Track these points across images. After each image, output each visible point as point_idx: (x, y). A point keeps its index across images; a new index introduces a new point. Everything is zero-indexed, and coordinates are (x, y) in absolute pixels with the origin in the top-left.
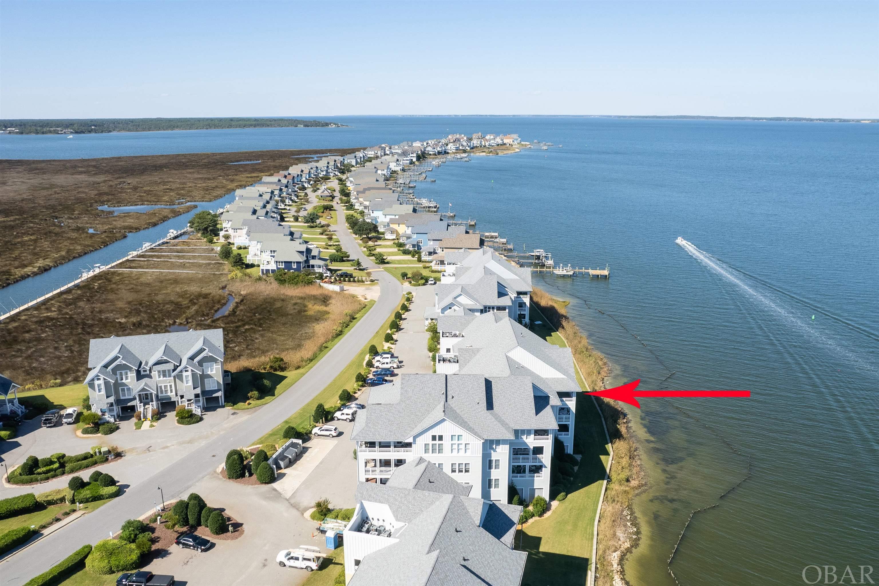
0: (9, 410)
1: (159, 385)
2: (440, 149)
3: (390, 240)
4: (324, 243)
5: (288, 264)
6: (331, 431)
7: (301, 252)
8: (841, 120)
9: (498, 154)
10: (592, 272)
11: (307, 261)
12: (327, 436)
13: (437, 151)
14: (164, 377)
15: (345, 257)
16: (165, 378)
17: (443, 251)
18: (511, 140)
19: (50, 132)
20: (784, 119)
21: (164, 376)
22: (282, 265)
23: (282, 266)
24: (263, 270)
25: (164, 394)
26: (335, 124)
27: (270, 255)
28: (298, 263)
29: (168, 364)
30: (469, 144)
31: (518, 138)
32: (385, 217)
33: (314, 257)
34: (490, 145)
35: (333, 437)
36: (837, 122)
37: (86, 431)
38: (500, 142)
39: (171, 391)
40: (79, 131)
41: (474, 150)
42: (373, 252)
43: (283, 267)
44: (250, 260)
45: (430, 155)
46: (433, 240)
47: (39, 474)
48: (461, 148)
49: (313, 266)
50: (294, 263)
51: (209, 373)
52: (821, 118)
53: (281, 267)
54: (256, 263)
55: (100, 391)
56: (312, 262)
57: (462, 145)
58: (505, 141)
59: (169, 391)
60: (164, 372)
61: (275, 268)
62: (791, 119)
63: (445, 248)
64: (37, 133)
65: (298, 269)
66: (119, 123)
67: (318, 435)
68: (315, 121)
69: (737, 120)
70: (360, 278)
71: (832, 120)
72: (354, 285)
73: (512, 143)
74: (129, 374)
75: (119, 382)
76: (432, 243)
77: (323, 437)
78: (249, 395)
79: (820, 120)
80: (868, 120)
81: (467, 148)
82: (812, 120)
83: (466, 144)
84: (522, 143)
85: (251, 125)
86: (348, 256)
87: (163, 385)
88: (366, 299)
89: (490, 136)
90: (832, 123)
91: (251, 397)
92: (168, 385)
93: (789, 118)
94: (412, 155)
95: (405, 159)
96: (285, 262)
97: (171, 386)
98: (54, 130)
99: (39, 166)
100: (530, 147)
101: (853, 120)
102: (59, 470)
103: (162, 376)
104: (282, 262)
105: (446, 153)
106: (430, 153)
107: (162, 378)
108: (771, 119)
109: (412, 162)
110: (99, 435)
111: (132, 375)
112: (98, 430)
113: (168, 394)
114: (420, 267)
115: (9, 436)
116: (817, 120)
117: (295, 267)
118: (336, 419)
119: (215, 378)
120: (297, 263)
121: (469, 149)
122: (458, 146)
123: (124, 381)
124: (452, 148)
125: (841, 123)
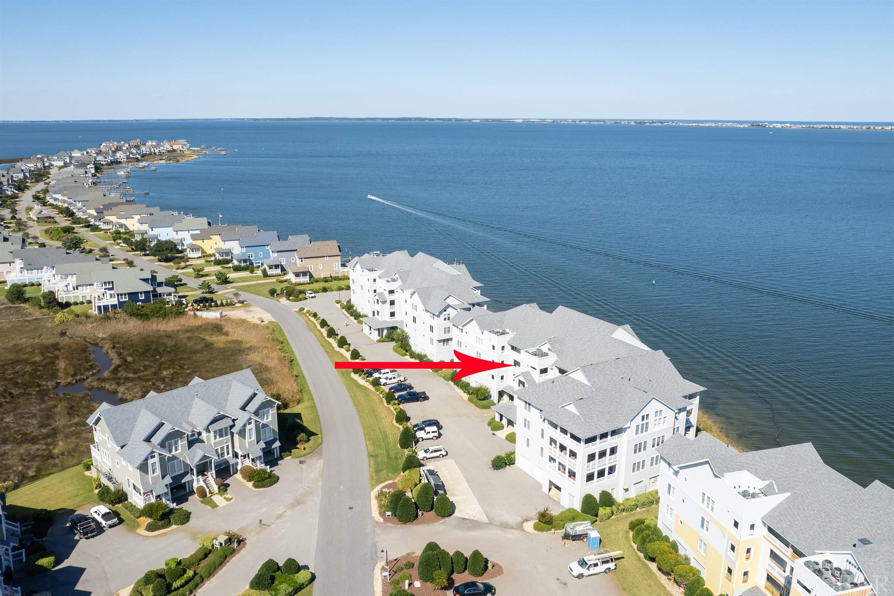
1: (215, 449)
2: (112, 158)
3: (195, 258)
5: (134, 296)
6: (441, 450)
7: (146, 280)
8: (456, 120)
9: (178, 161)
11: (154, 290)
12: (437, 457)
13: (109, 161)
14: (220, 437)
15: (177, 281)
16: (221, 439)
17: (302, 261)
18: (181, 146)
20: (410, 119)
22: (125, 298)
24: (99, 308)
25: (222, 458)
27: (104, 287)
28: (147, 293)
29: (224, 420)
30: (139, 152)
31: (186, 143)
32: (177, 234)
33: (160, 284)
34: (160, 152)
35: (443, 456)
36: (454, 121)
37: (150, 528)
38: (170, 148)
39: (228, 453)
41: (146, 158)
42: (201, 273)
44: (63, 298)
45: (103, 165)
46: (278, 252)
47: (177, 589)
48: (131, 156)
49: (161, 295)
50: (141, 293)
51: (265, 421)
52: (440, 117)
53: (124, 300)
54: (72, 301)
55: (154, 472)
56: (159, 290)
57: (132, 153)
58: (175, 147)
59: (226, 453)
60: (221, 430)
61: (117, 303)
62: (416, 119)
63: (305, 258)
65: (147, 300)
67: (427, 459)
69: (368, 121)
70: (229, 301)
71: (450, 120)
72: (227, 309)
73: (181, 149)
74: (180, 443)
76: (276, 255)
77: (433, 460)
78: (298, 438)
79: (440, 119)
80: (477, 119)
81: (137, 156)
82: (433, 120)
83: (135, 152)
84: (191, 148)
86: (181, 280)
87: (219, 448)
88: (263, 322)
89: (152, 142)
90: (450, 122)
91: (300, 441)
92: (225, 446)
93: (414, 118)
94: (90, 166)
96: (129, 294)
97: (228, 446)
100: (205, 153)
101: (466, 120)
102: (197, 577)
103: (218, 437)
104: (125, 294)
106: (102, 163)
107: (218, 439)
108: (398, 119)
109: (93, 174)
110: (174, 527)
111: (183, 444)
112: (170, 521)
113: (225, 457)
114: (274, 283)
115: (54, 562)
116: (437, 119)
117: (143, 298)
118: (421, 440)
119: (271, 427)
120: (145, 292)
121: (139, 157)
122: (128, 154)
123: (173, 453)
124: (122, 156)
125: (457, 122)
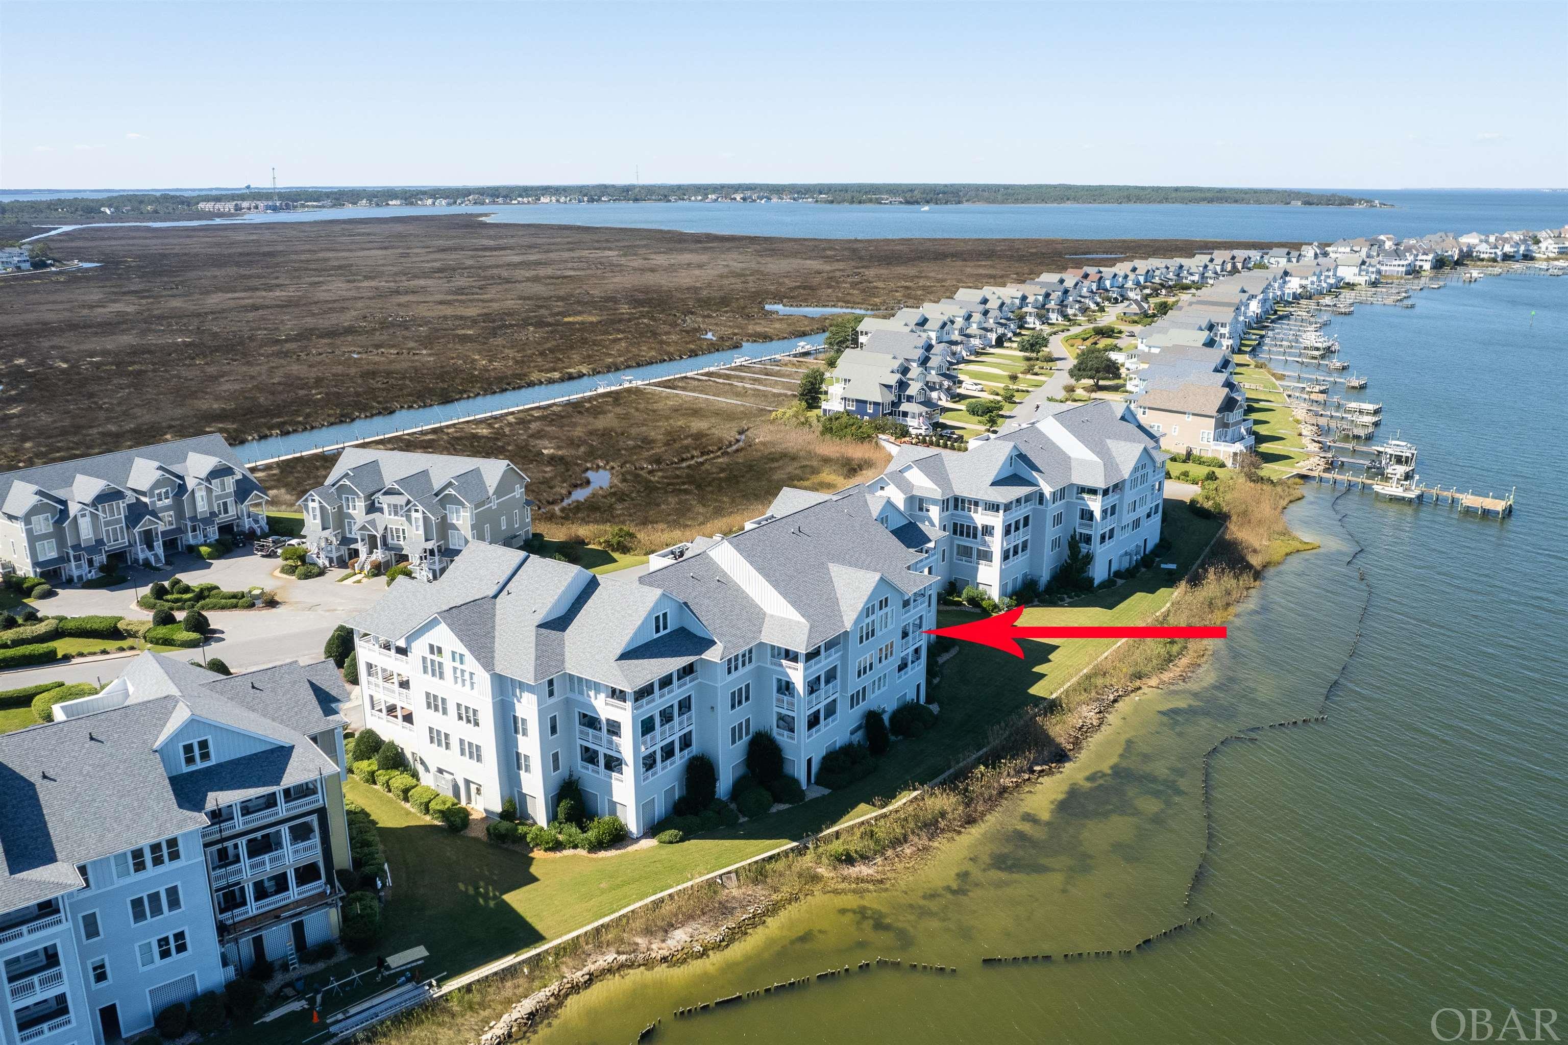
0: (247, 527)
1: (389, 526)
4: (1002, 385)
5: (861, 403)
7: (888, 387)
10: (1469, 500)
11: (896, 405)
14: (394, 515)
15: (996, 409)
19: (871, 201)
21: (396, 514)
23: (852, 407)
24: (822, 410)
25: (396, 542)
26: (1367, 202)
28: (879, 405)
29: (400, 497)
33: (910, 399)
37: (283, 569)
40: (911, 200)
43: (854, 409)
47: (167, 601)
49: (905, 414)
50: (870, 403)
51: (454, 522)
53: (850, 408)
55: (314, 518)
56: (904, 407)
59: (402, 538)
60: (395, 506)
61: (842, 410)
64: (852, 202)
65: (875, 415)
66: (984, 190)
68: (1333, 195)
74: (357, 503)
75: (345, 510)
85: (1204, 199)
87: (393, 527)
94: (1425, 257)
95: (1397, 262)
96: (858, 401)
97: (404, 530)
98: (877, 199)
99: (780, 246)
102: (189, 603)
103: (393, 513)
104: (853, 401)
105: (1528, 257)
107: (392, 517)
109: (1414, 272)
110: (294, 577)
111: (361, 505)
112: (296, 572)
115: (209, 554)
117: (872, 411)
119: (463, 533)
120: (877, 404)
123: (350, 511)
